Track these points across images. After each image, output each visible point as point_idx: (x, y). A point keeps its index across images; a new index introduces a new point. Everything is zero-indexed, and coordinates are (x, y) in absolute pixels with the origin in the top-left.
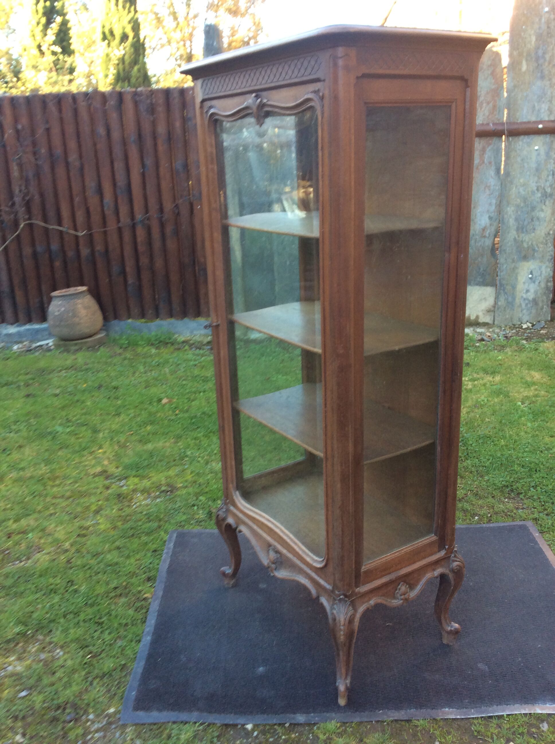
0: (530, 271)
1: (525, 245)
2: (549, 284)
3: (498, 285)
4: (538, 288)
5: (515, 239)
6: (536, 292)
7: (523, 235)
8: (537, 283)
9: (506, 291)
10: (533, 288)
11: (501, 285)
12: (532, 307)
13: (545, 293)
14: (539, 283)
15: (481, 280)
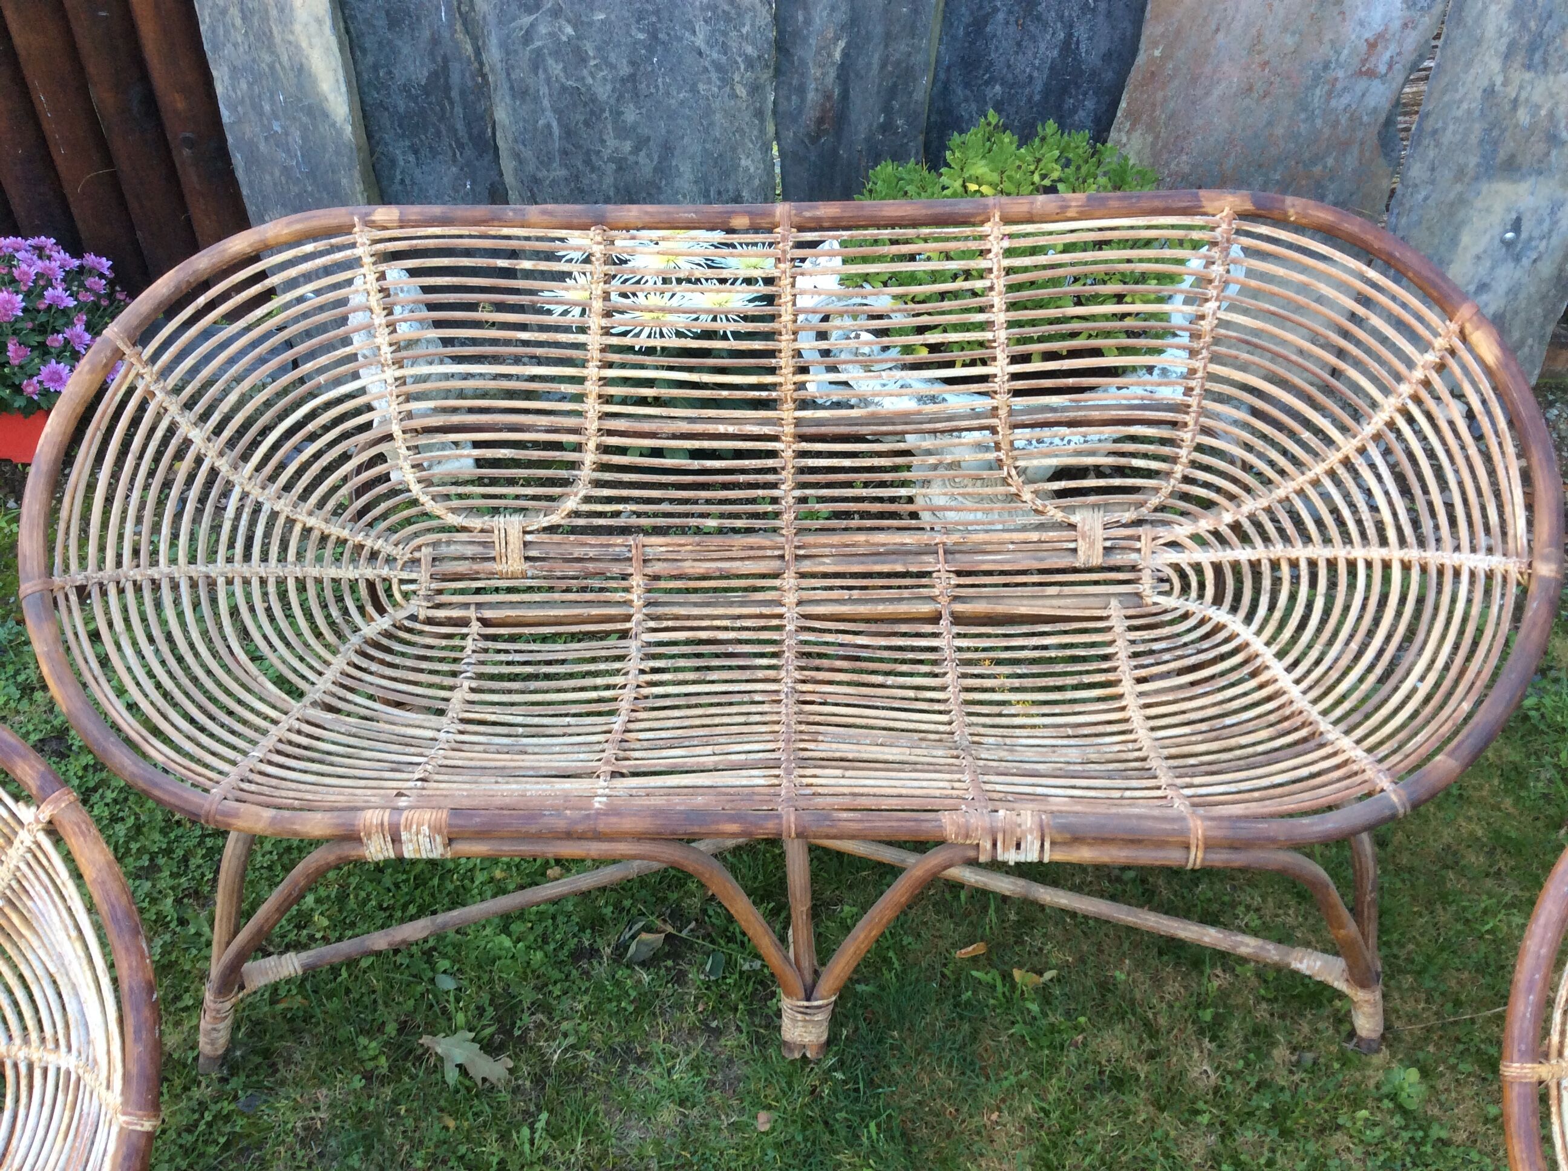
0: (1514, 216)
1: (1523, 116)
4: (1525, 280)
5: (1489, 92)
6: (1513, 292)
7: (1528, 76)
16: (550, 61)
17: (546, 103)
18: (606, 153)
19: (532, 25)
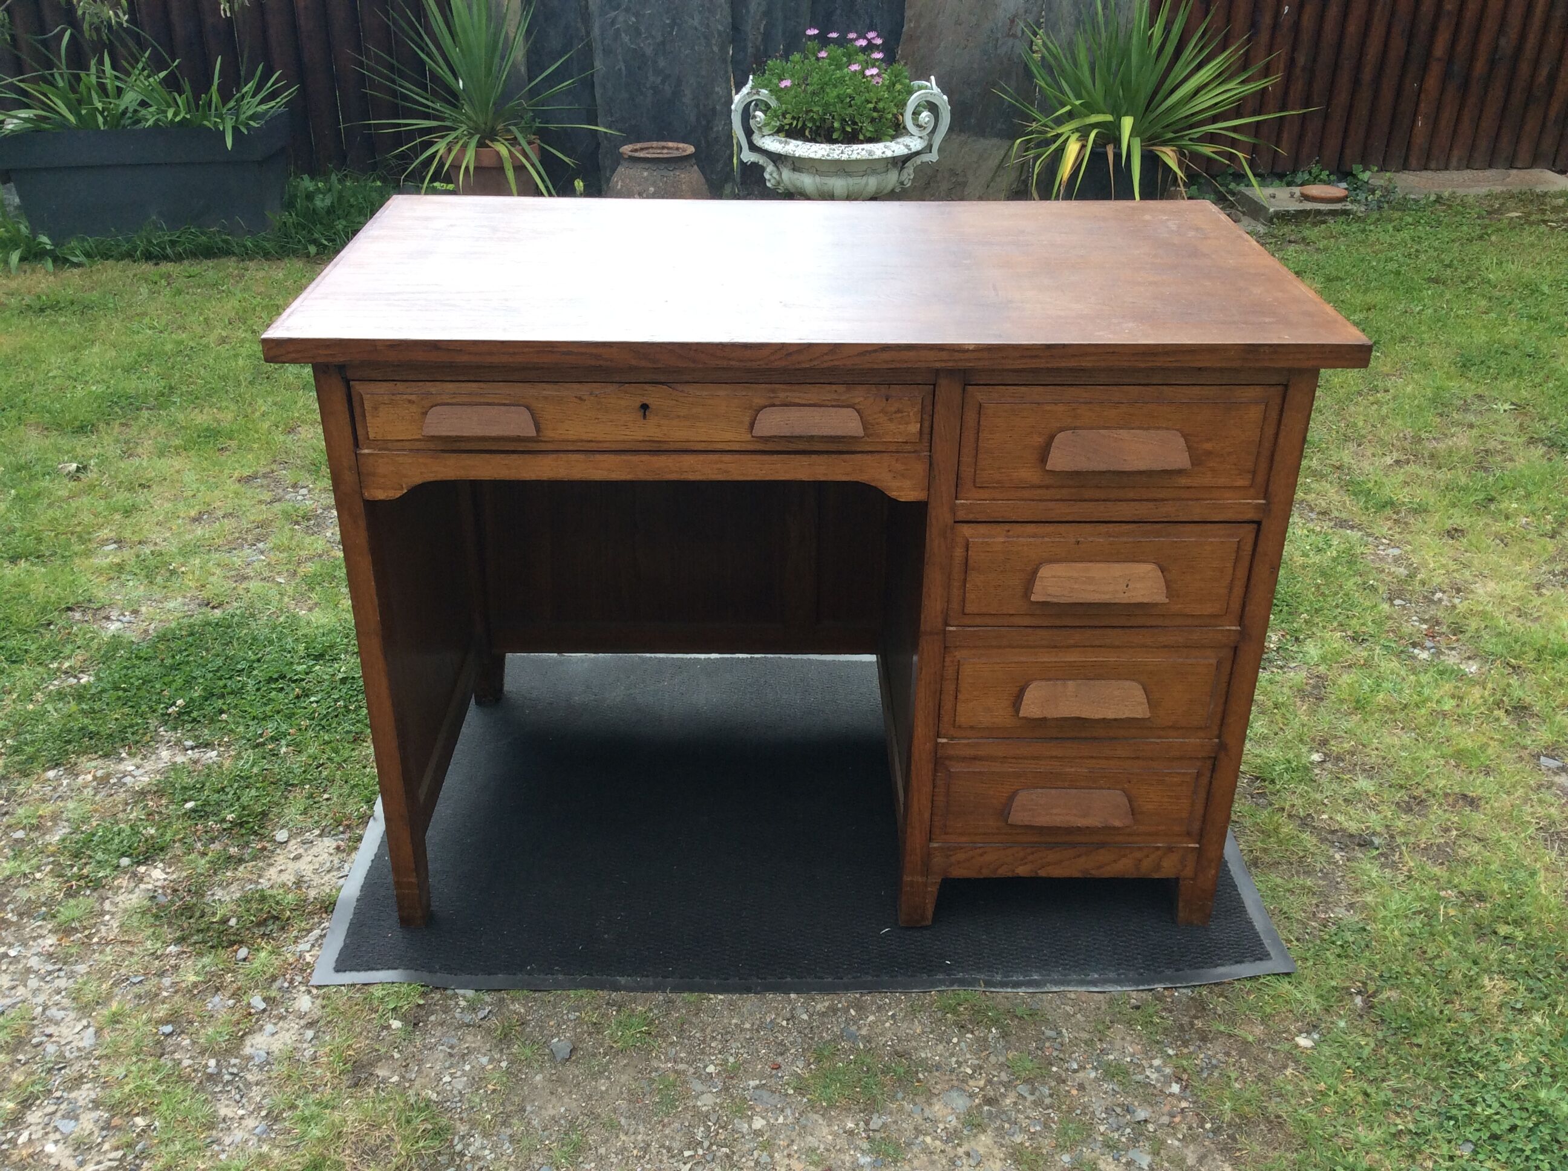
15: (1004, 127)
16: (623, 35)
17: (620, 57)
18: (648, 86)
19: (616, 16)
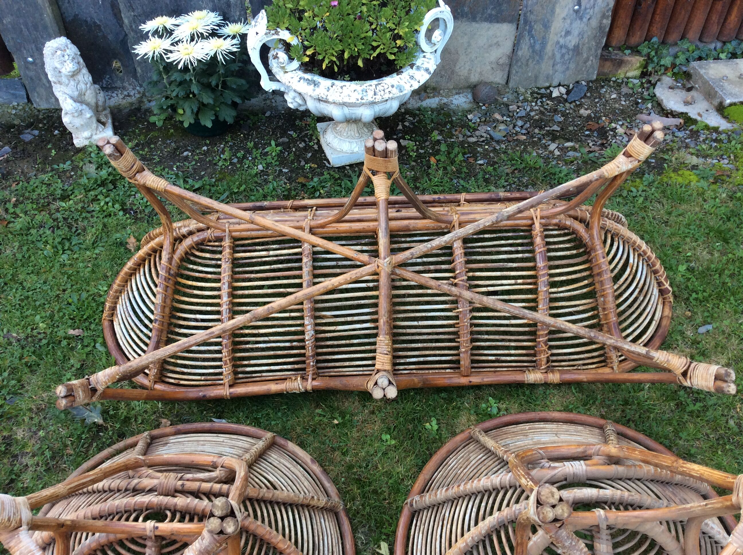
2: (605, 21)
3: (522, 22)
6: (581, 35)
8: (585, 20)
9: (533, 32)
10: (577, 27)
11: (526, 22)
12: (570, 59)
13: (595, 36)
14: (589, 19)
15: (494, 12)
